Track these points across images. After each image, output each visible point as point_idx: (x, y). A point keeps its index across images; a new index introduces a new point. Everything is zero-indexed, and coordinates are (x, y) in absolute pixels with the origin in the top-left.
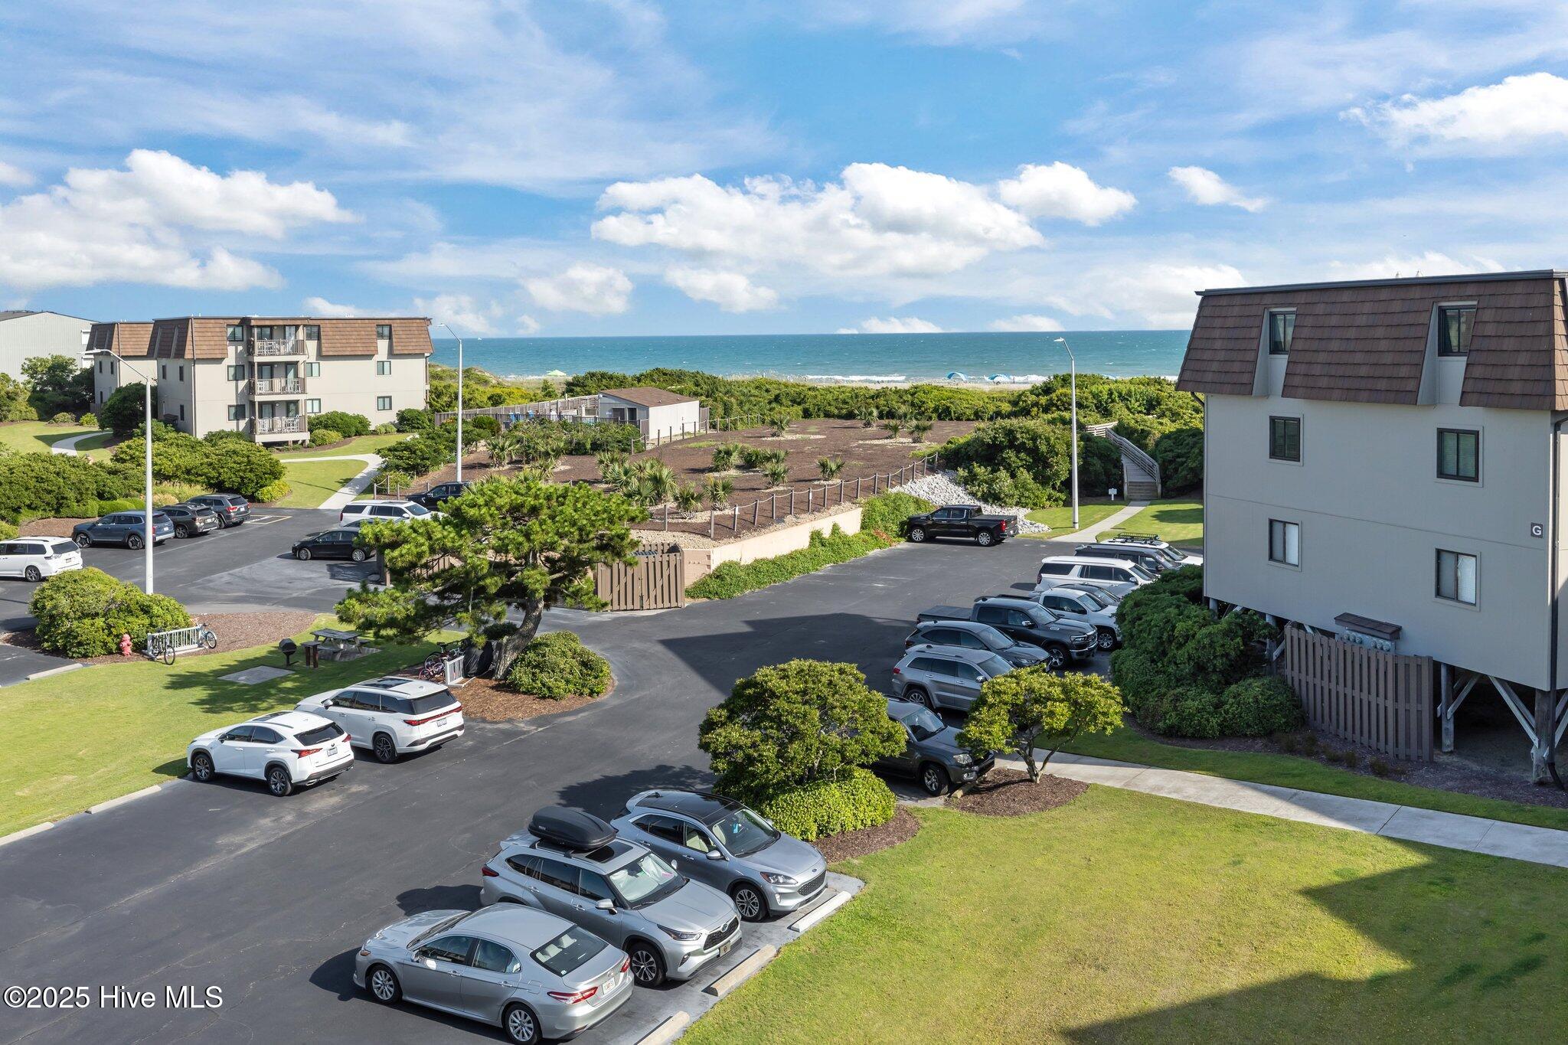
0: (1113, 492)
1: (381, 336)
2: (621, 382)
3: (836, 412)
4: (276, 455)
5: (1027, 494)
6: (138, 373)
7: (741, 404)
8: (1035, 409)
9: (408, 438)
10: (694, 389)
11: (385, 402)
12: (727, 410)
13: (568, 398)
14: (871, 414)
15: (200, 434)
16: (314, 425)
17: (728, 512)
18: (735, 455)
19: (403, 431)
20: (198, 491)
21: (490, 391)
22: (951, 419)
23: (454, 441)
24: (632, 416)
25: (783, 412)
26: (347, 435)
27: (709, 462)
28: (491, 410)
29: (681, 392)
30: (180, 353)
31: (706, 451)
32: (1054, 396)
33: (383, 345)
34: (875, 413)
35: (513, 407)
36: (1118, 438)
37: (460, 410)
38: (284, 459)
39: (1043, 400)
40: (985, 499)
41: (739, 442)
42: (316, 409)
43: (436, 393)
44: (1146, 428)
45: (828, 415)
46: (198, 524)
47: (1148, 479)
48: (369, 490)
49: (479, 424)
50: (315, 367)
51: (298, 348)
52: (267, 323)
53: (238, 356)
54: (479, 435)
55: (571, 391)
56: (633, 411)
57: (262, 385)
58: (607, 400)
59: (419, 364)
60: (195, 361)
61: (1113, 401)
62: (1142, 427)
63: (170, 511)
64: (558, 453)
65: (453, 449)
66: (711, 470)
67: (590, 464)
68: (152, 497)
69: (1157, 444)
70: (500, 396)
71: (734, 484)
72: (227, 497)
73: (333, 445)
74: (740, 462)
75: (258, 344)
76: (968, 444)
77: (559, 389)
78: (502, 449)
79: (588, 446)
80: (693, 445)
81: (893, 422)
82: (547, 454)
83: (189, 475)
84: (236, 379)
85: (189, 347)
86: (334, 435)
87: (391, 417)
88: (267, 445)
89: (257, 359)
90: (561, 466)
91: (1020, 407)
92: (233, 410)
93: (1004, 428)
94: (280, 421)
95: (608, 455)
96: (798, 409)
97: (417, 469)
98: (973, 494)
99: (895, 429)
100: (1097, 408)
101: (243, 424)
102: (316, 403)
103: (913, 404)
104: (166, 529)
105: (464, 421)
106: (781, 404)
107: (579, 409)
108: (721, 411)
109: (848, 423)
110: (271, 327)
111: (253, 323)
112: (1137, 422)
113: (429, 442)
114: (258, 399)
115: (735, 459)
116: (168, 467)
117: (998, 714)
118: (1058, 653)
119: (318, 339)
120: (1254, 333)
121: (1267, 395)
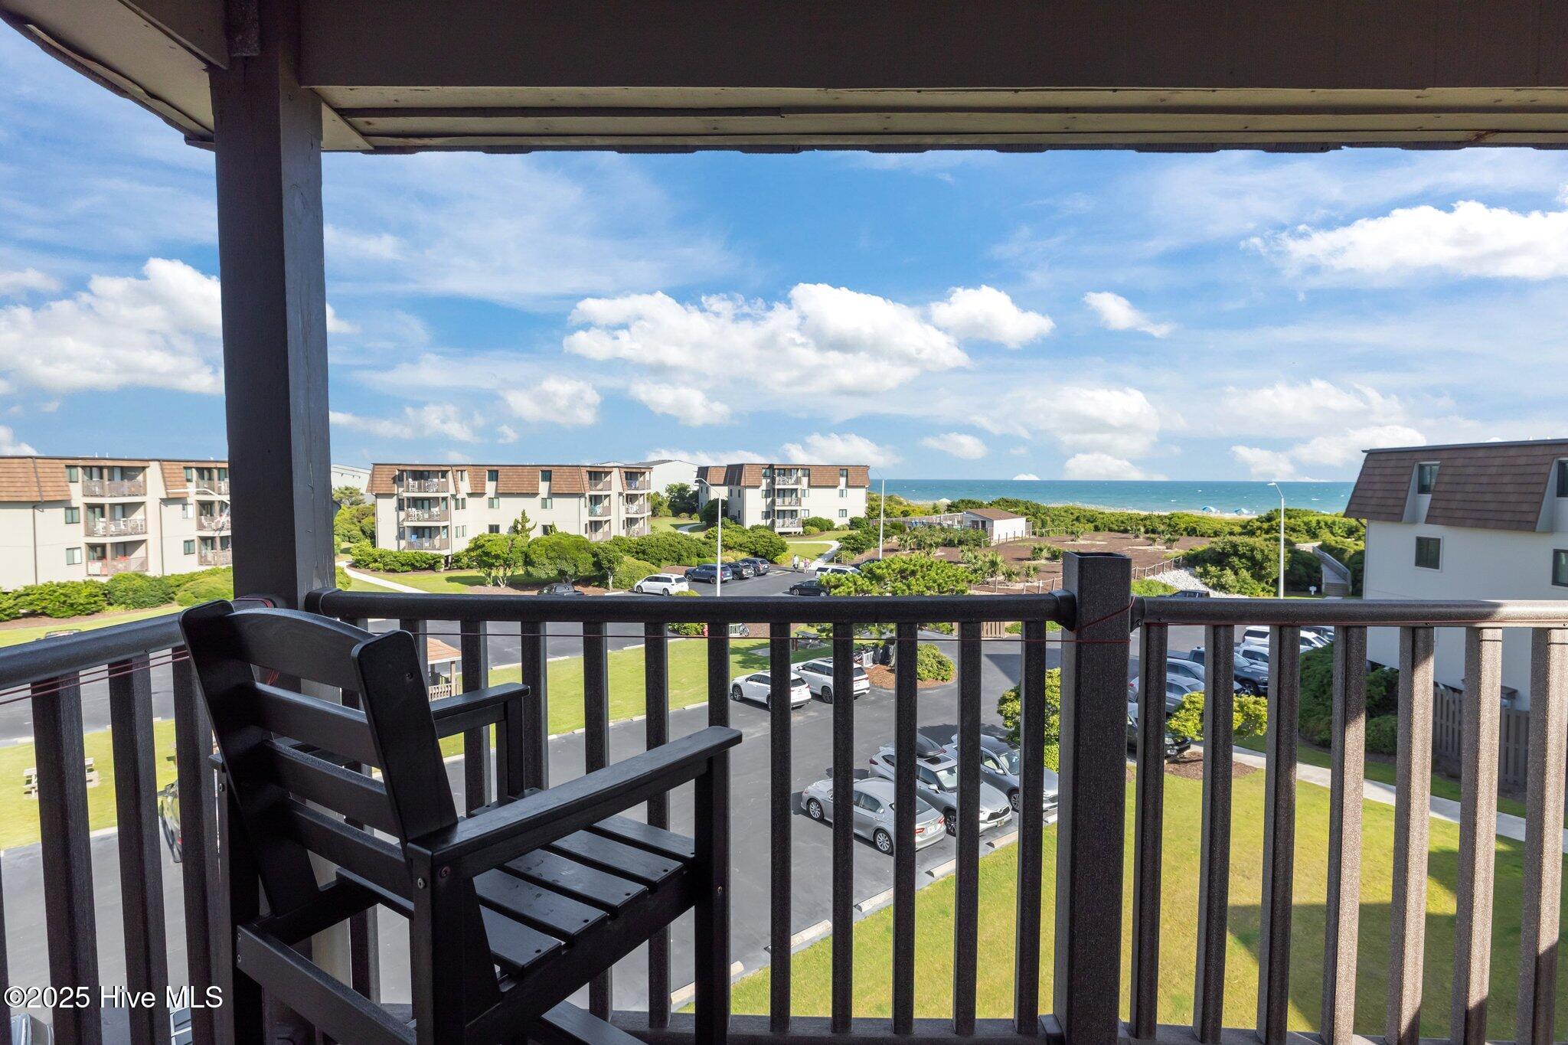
0: (1313, 589)
1: (842, 475)
2: (980, 506)
3: (1116, 528)
4: (784, 539)
5: (1245, 586)
6: (719, 493)
7: (1053, 521)
8: (1259, 531)
9: (854, 533)
10: (1025, 511)
11: (843, 512)
12: (1044, 524)
13: (947, 514)
14: (1139, 530)
15: (748, 526)
16: (805, 524)
17: (1036, 584)
18: (1045, 550)
19: (852, 529)
20: (744, 556)
21: (902, 508)
22: (1197, 536)
23: (879, 536)
24: (984, 525)
25: (1079, 527)
26: (822, 530)
27: (1028, 555)
28: (902, 519)
29: (1016, 513)
30: (739, 483)
31: (1028, 548)
32: (1274, 523)
33: (843, 480)
34: (1142, 529)
35: (915, 518)
36: (1321, 553)
37: (883, 518)
38: (788, 542)
39: (1266, 526)
40: (1214, 587)
41: (1051, 543)
42: (807, 516)
43: (871, 509)
44: (1344, 547)
45: (1111, 530)
46: (744, 573)
47: (1342, 582)
48: (832, 561)
49: (894, 526)
50: (807, 491)
51: (798, 481)
52: (782, 467)
53: (767, 485)
54: (893, 533)
55: (950, 510)
56: (984, 523)
57: (779, 501)
58: (969, 515)
59: (862, 492)
60: (746, 487)
61: (1320, 528)
62: (1340, 546)
63: (730, 565)
64: (937, 545)
65: (878, 540)
66: (1029, 559)
67: (956, 553)
68: (720, 558)
69: (1351, 557)
70: (907, 512)
71: (1042, 568)
72: (759, 559)
73: (815, 535)
74: (1049, 556)
75: (777, 479)
76: (1204, 552)
77: (943, 508)
78: (906, 541)
79: (956, 542)
80: (1019, 544)
81: (1153, 536)
82: (931, 545)
83: (741, 547)
84: (766, 497)
85: (743, 479)
86: (815, 530)
87: (846, 521)
88: (781, 534)
89: (777, 487)
90: (939, 552)
91: (1248, 530)
92: (764, 514)
93: (1231, 542)
94: (788, 521)
95: (966, 547)
96: (1091, 526)
97: (858, 550)
98: (1206, 584)
99: (1154, 540)
100: (1307, 532)
101: (769, 521)
102: (807, 512)
103: (1169, 525)
104: (728, 574)
105: (884, 524)
106: (1080, 522)
107: (955, 522)
108: (1039, 524)
109: (1124, 535)
110: (784, 469)
111: (775, 467)
112: (1337, 542)
113: (865, 536)
114: (776, 508)
115: (1045, 554)
116: (731, 543)
117: (1192, 715)
118: (1249, 687)
119: (809, 476)
120: (1406, 479)
121: (1414, 521)
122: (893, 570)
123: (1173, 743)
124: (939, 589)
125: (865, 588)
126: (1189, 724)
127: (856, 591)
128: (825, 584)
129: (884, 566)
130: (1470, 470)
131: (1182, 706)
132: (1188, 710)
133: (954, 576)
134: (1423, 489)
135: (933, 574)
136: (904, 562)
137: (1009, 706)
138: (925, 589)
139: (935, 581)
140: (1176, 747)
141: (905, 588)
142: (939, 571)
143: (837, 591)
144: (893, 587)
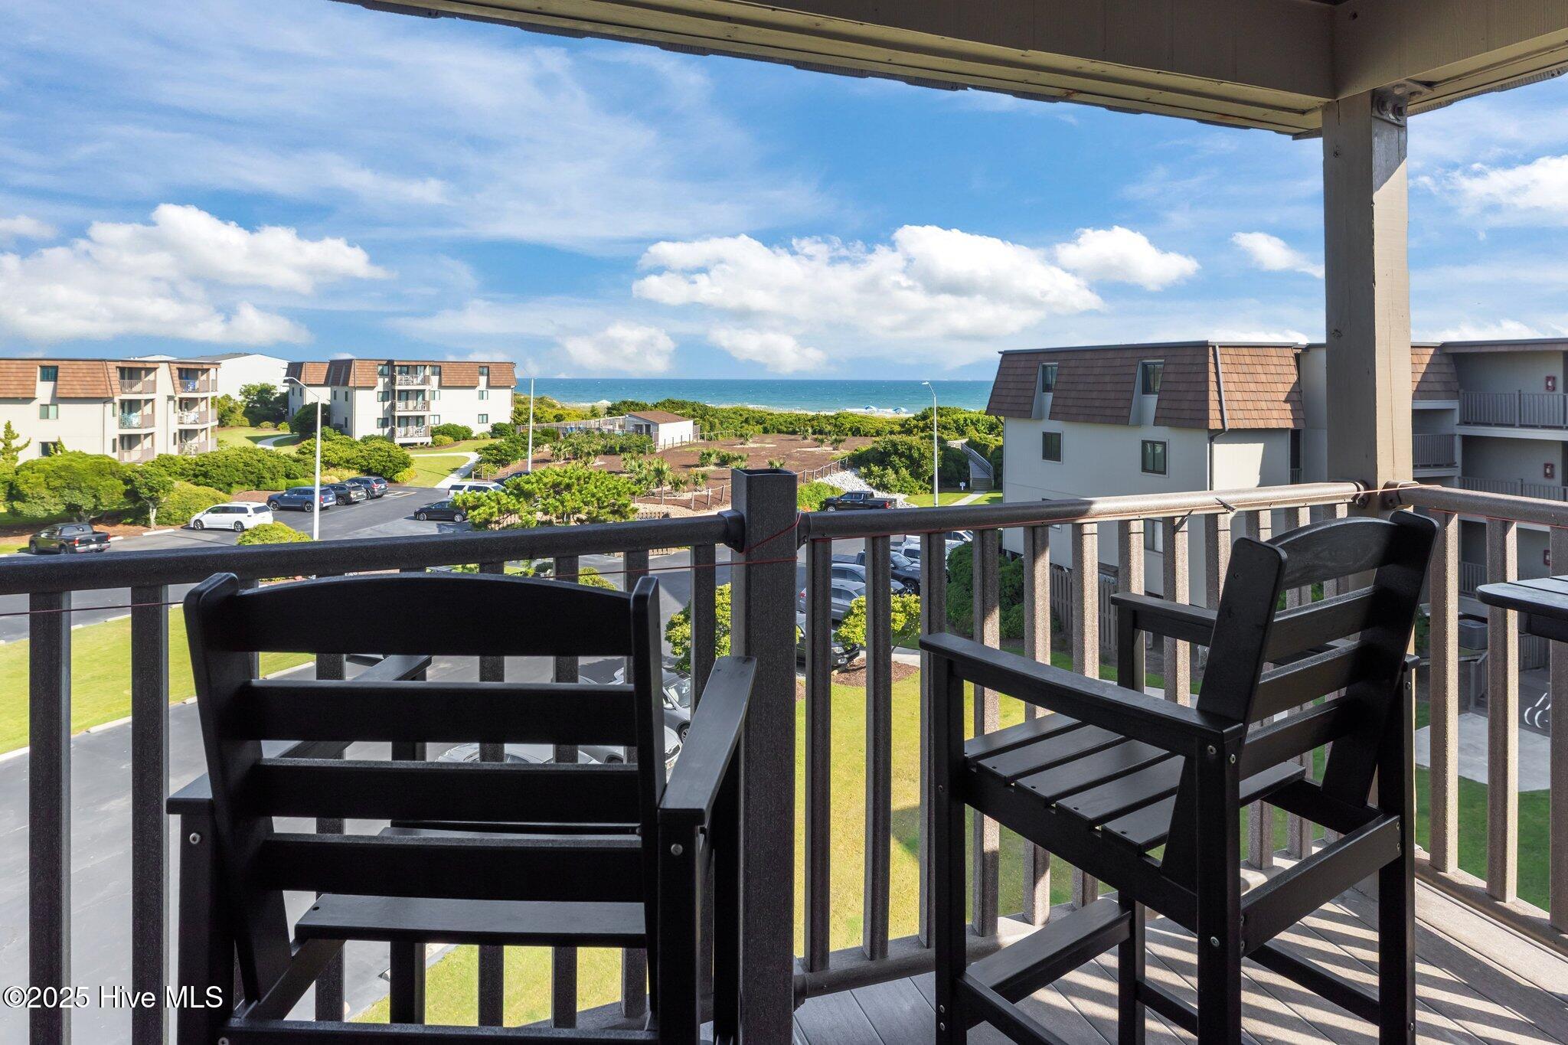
0: (962, 484)
1: (482, 374)
2: (644, 408)
3: (785, 429)
4: (407, 452)
5: (905, 485)
6: (319, 396)
7: (721, 423)
8: (916, 429)
9: (497, 442)
10: (692, 413)
11: (483, 418)
12: (712, 427)
13: (607, 418)
14: (807, 431)
15: (358, 435)
16: (434, 432)
17: (705, 493)
18: (714, 456)
19: (495, 438)
20: (353, 474)
21: (555, 412)
22: (861, 435)
23: (528, 444)
24: (647, 430)
25: (748, 429)
26: (457, 439)
27: (697, 461)
28: (555, 424)
29: (683, 415)
30: (346, 383)
31: (696, 454)
32: (928, 421)
33: (483, 380)
34: (810, 431)
35: (570, 423)
36: (968, 449)
37: (532, 424)
38: (413, 455)
39: (921, 424)
40: (877, 487)
41: (719, 448)
42: (437, 422)
43: (518, 413)
44: (987, 443)
45: (780, 432)
46: (352, 496)
47: (985, 476)
48: (469, 476)
49: (545, 433)
50: (437, 393)
51: (426, 381)
52: (405, 364)
53: (385, 385)
54: (545, 441)
55: (611, 413)
56: (648, 427)
57: (400, 405)
58: (631, 419)
59: (507, 394)
60: (356, 388)
61: (967, 425)
62: (984, 443)
63: (333, 487)
64: (596, 453)
65: (526, 450)
66: (697, 466)
67: (617, 462)
68: (320, 478)
69: (992, 453)
70: (562, 416)
71: (710, 475)
72: (373, 478)
73: (447, 446)
74: (716, 461)
75: (398, 378)
76: (867, 451)
77: (603, 411)
78: (560, 450)
79: (618, 449)
80: (687, 450)
81: (820, 437)
82: (589, 454)
83: (348, 463)
84: (383, 400)
85: (352, 378)
86: (448, 439)
87: (487, 428)
88: (403, 445)
89: (397, 388)
90: (598, 462)
91: (906, 429)
92: (380, 421)
93: (892, 441)
94: (412, 429)
95: (629, 455)
96: (760, 427)
97: (502, 462)
98: (870, 485)
99: (822, 441)
100: (956, 429)
101: (387, 430)
102: (437, 418)
103: (836, 426)
104: (331, 499)
105: (534, 431)
106: (749, 424)
107: (616, 426)
108: (708, 427)
109: (793, 437)
110: (408, 366)
111: (395, 363)
112: (981, 439)
113: (511, 445)
114: (397, 414)
115: (714, 459)
116: (334, 458)
117: (861, 621)
118: (911, 586)
119: (440, 374)
120: (1032, 378)
121: (1040, 418)
122: (545, 485)
123: (843, 651)
124: (598, 504)
125: (511, 508)
126: (858, 630)
127: (500, 511)
128: (461, 505)
129: (534, 480)
130: (1080, 371)
131: (850, 612)
132: (857, 615)
133: (615, 488)
134: (1047, 388)
135: (591, 487)
136: (558, 475)
137: (678, 631)
138: (582, 504)
139: (593, 495)
140: (846, 656)
141: (558, 504)
142: (598, 484)
143: (476, 512)
144: (544, 504)
